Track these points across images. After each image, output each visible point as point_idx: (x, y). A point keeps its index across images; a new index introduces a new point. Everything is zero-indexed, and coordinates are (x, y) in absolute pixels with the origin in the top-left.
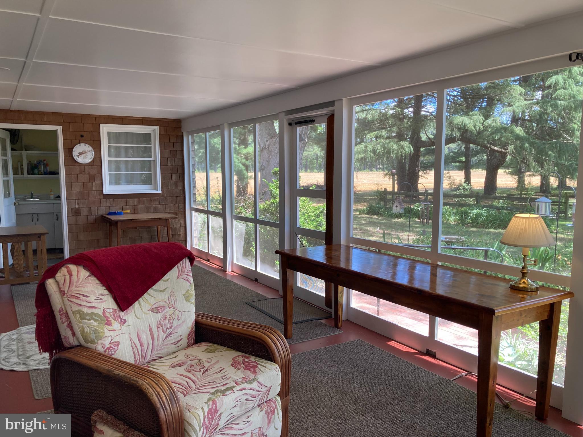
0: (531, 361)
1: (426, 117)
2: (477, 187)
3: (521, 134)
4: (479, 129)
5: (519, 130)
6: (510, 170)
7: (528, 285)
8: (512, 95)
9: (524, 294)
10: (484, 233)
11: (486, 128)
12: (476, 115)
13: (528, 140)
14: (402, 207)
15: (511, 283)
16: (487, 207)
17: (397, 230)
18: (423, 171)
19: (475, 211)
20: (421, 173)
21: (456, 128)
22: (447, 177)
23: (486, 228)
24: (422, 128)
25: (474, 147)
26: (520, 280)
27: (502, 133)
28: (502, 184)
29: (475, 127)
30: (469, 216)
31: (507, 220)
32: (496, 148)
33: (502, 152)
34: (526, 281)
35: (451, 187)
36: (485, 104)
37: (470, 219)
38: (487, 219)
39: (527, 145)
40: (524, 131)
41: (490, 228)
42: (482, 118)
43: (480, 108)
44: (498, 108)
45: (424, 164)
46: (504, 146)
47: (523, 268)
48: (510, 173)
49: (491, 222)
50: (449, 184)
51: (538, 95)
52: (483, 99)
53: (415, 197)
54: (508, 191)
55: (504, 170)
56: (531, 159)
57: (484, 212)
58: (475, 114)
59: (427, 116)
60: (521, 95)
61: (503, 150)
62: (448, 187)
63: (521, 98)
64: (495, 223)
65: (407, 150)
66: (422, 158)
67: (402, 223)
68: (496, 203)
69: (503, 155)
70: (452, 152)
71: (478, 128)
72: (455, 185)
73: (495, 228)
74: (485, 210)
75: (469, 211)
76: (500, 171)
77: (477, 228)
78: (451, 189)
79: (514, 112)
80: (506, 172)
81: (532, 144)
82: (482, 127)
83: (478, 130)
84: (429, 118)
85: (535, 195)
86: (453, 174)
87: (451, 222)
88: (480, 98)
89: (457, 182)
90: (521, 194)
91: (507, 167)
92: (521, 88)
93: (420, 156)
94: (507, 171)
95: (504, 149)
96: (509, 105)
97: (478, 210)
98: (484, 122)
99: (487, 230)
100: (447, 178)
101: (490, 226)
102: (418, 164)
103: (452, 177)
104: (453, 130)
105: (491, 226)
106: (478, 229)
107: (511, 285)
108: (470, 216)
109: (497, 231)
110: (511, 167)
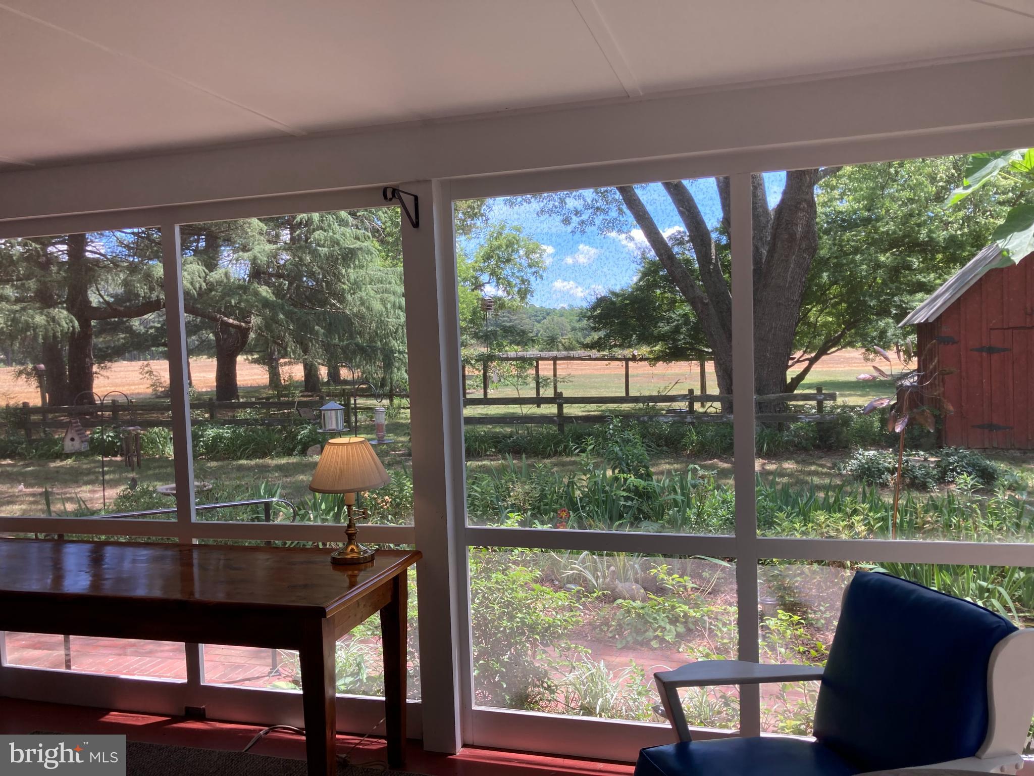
0: (358, 674)
1: (96, 262)
2: (203, 388)
3: (268, 297)
4: (200, 288)
5: (265, 291)
6: (255, 356)
7: (359, 553)
8: (247, 233)
9: (353, 570)
10: (232, 469)
11: (211, 287)
12: (191, 263)
13: (282, 308)
14: (84, 439)
15: (332, 554)
16: (230, 422)
17: (65, 483)
18: (99, 363)
19: (211, 432)
20: (95, 368)
21: (158, 285)
22: (147, 373)
23: (233, 459)
24: (90, 283)
25: (191, 319)
26: (347, 547)
27: (241, 296)
28: (245, 380)
29: (192, 283)
30: (201, 441)
31: (266, 441)
32: (231, 321)
33: (241, 326)
34: (354, 548)
35: (156, 390)
36: (202, 244)
37: (202, 446)
38: (233, 444)
39: (282, 316)
40: (273, 293)
41: (240, 459)
42: (201, 268)
43: (196, 252)
44: (226, 254)
45: (100, 350)
46: (244, 315)
47: (349, 526)
48: (255, 361)
49: (240, 447)
50: (152, 385)
51: (286, 235)
52: (199, 235)
53: (91, 414)
54: (255, 392)
55: (245, 357)
56: (288, 338)
57: (227, 433)
58: (189, 262)
59: (97, 260)
60: (261, 234)
61: (243, 324)
62: (150, 391)
63: (262, 238)
64: (247, 448)
65: (65, 325)
66: (94, 340)
67: (72, 468)
68: (241, 415)
69: (245, 332)
70: (151, 328)
71: (198, 285)
72: (162, 387)
73: (248, 458)
74: (228, 428)
75: (200, 433)
76: (240, 359)
77: (217, 460)
78: (156, 394)
79: (254, 261)
80: (248, 359)
81: (289, 315)
82: (204, 284)
83: (198, 289)
84: (101, 265)
85: (302, 396)
86: (156, 367)
87: (169, 455)
88: (194, 235)
89: (165, 381)
90: (279, 396)
91: (251, 352)
92: (260, 224)
93: (90, 337)
94: (250, 358)
95: (244, 322)
96: (245, 249)
97: (215, 430)
98: (206, 275)
99: (235, 463)
100: (148, 375)
101: (239, 454)
102: (90, 351)
103: (154, 373)
104: (152, 289)
105: (241, 455)
106: (220, 463)
107: (333, 559)
108: (203, 442)
109: (253, 462)
110: (256, 352)
